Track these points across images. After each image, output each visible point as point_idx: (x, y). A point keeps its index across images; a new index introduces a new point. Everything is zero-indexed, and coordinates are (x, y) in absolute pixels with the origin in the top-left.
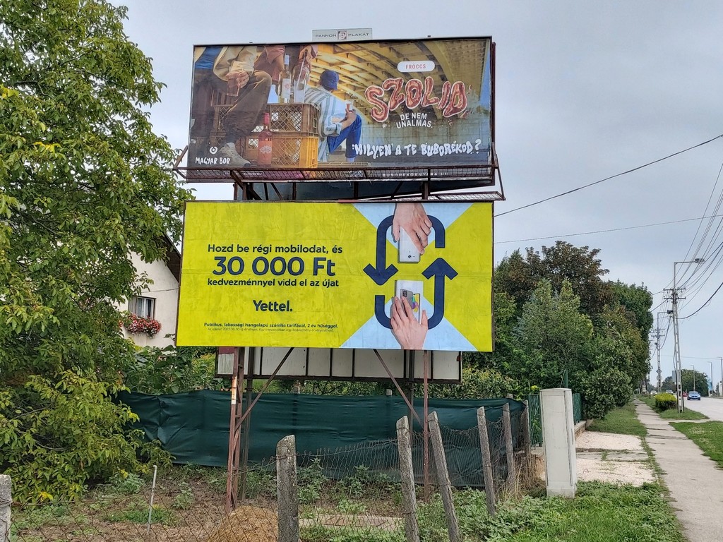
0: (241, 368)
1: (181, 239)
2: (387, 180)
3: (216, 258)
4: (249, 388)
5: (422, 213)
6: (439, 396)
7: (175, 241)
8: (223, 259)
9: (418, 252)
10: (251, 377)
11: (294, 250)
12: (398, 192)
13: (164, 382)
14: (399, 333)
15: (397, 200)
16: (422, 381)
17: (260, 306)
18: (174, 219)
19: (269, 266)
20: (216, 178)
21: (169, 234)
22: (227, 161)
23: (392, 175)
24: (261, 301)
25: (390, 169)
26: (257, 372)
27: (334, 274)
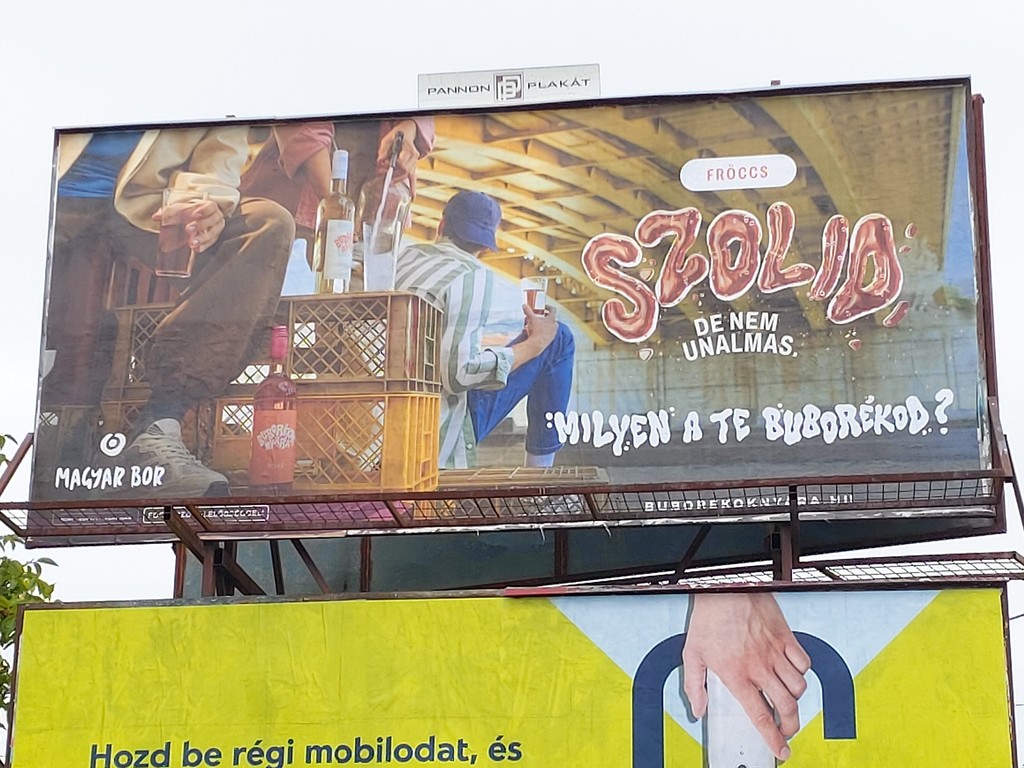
2: (659, 522)
5: (778, 626)
9: (771, 754)
12: (696, 556)
15: (692, 583)
20: (120, 532)
22: (155, 476)
23: (676, 505)
25: (668, 489)
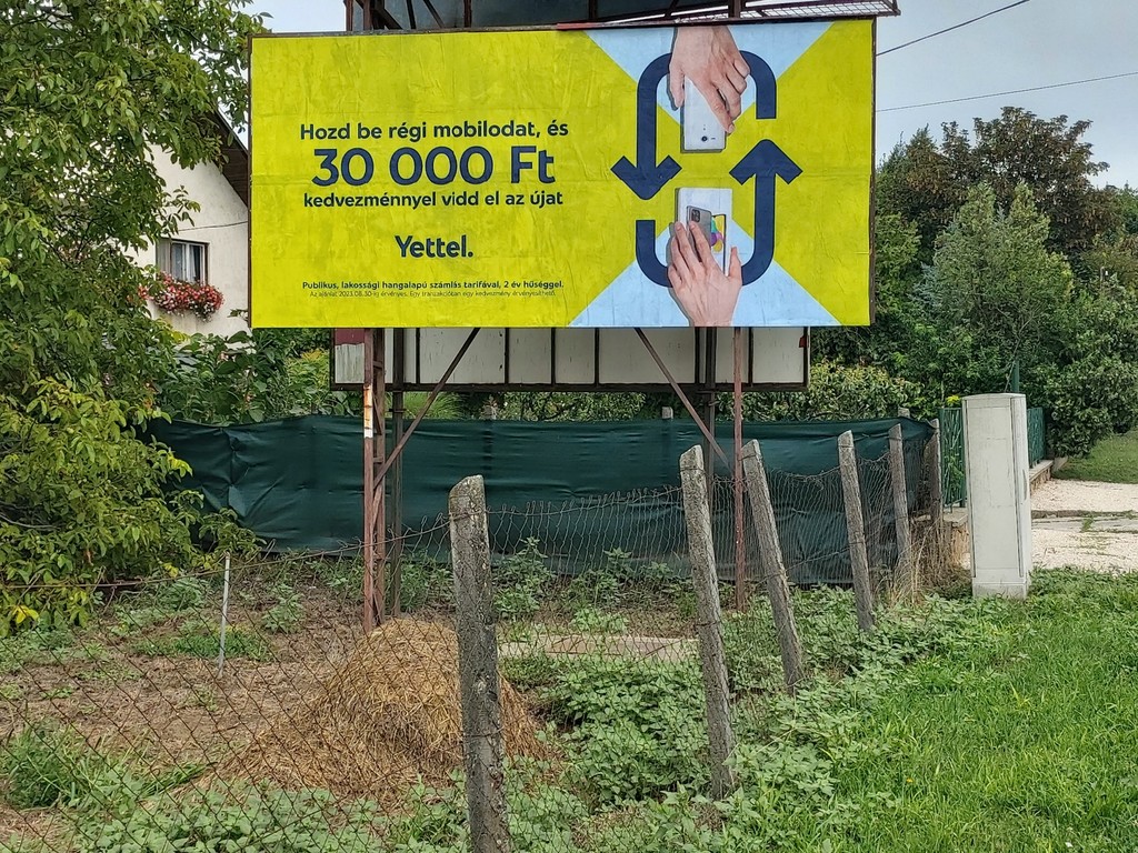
0: (378, 370)
1: (247, 119)
3: (318, 152)
4: (397, 409)
5: (730, 47)
6: (766, 418)
7: (236, 123)
8: (332, 154)
9: (722, 129)
10: (400, 387)
11: (470, 131)
12: (680, 3)
13: (235, 401)
14: (685, 294)
15: (677, 21)
16: (730, 387)
17: (409, 247)
18: (230, 78)
19: (424, 166)
21: (223, 109)
24: (410, 238)
26: (411, 378)
27: (552, 180)
